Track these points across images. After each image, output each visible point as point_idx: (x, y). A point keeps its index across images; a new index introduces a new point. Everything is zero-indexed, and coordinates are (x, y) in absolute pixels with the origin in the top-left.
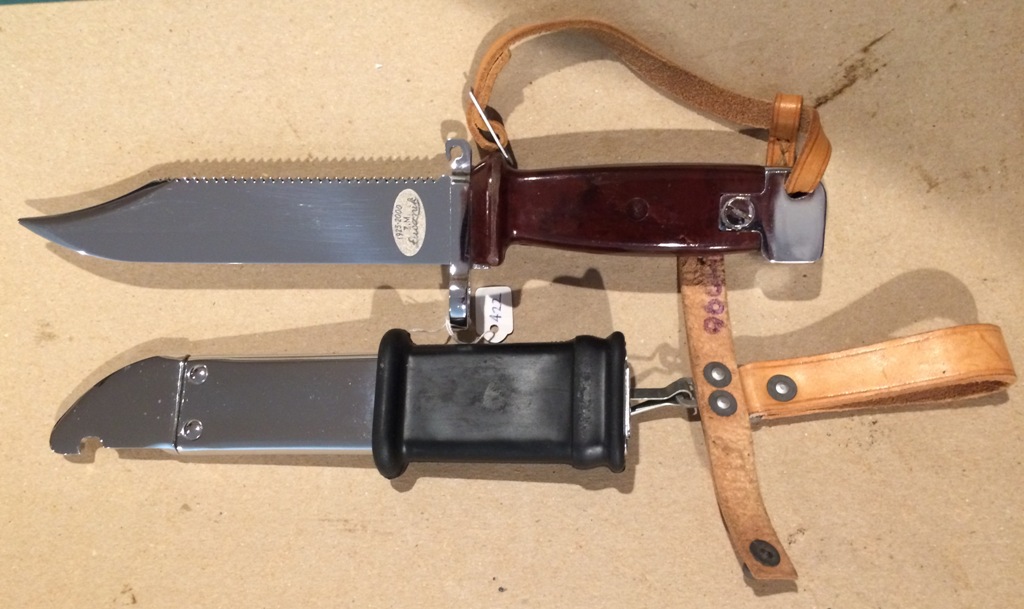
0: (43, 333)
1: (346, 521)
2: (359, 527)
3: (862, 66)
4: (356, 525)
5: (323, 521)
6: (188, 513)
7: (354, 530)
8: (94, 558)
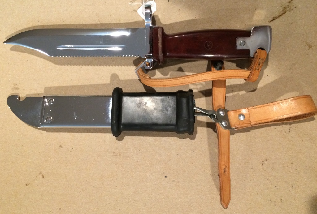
0: (15, 88)
1: (114, 152)
2: (118, 155)
3: (288, 7)
4: (117, 154)
5: (106, 152)
6: (61, 148)
7: (117, 156)
8: (30, 162)
